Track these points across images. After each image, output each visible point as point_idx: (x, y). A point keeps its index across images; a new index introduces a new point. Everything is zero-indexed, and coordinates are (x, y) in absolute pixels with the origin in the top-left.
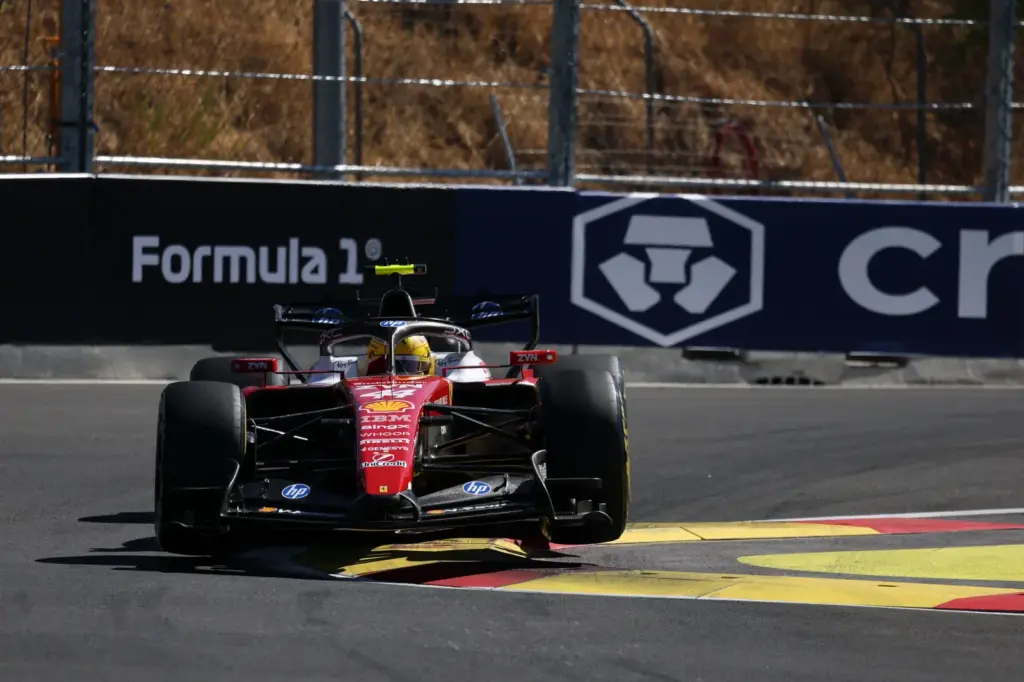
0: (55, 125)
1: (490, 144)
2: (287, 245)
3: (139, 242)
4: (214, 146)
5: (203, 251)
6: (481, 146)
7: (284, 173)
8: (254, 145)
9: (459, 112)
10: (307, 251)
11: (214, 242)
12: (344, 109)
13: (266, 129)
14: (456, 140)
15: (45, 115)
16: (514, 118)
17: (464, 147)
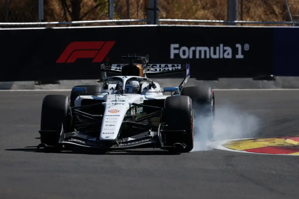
0: (146, 9)
1: (284, 13)
2: (219, 46)
3: (173, 46)
4: (196, 15)
5: (193, 48)
6: (281, 14)
7: (218, 23)
8: (209, 15)
9: (274, 2)
10: (226, 48)
11: (196, 46)
12: (237, 3)
13: (212, 10)
14: (273, 12)
15: (143, 6)
16: (292, 5)
17: (276, 14)
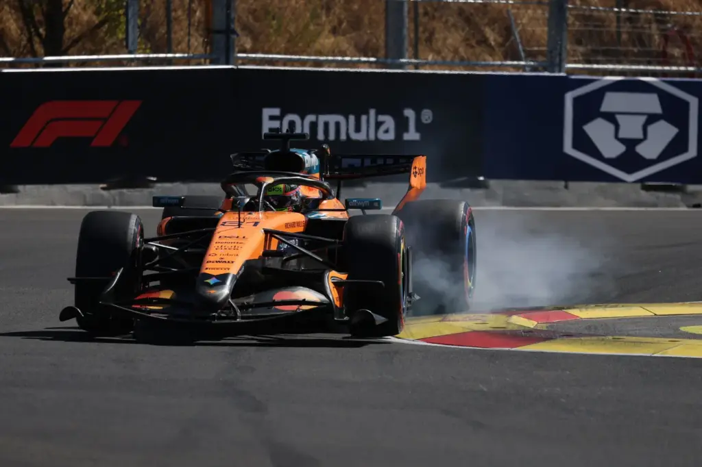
0: (209, 32)
1: (508, 44)
2: (367, 113)
3: (267, 112)
4: (317, 46)
5: (310, 118)
6: (501, 45)
7: (366, 65)
8: (345, 46)
9: (486, 21)
10: (381, 118)
11: (318, 111)
12: (407, 20)
13: (353, 34)
14: (484, 41)
15: (202, 26)
16: (523, 25)
17: (490, 46)
